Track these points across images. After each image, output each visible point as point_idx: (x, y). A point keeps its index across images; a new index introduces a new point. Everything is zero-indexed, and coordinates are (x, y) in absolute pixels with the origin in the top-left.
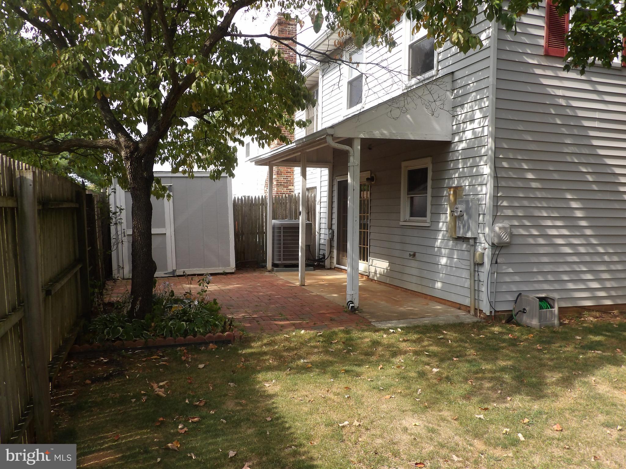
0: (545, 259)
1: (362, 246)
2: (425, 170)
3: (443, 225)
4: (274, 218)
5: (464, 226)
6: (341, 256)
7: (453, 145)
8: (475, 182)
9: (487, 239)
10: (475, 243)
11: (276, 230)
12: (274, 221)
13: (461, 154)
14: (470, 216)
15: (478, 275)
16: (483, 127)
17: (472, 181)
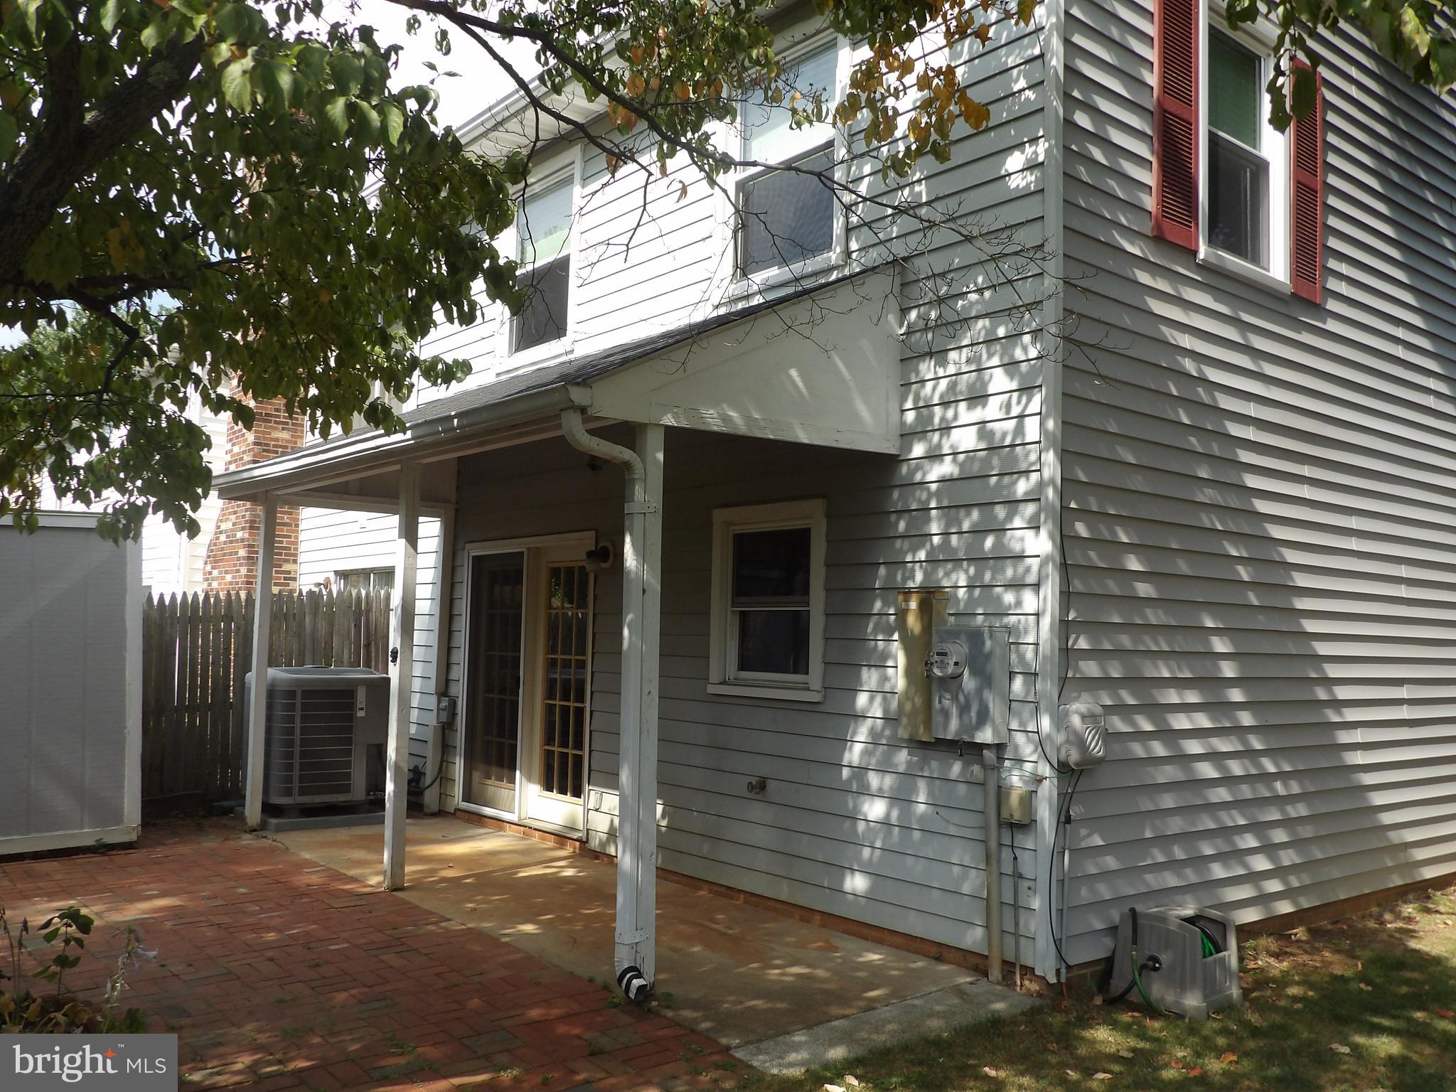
0: (1168, 801)
1: (557, 749)
2: (801, 539)
3: (871, 700)
4: (272, 663)
5: (964, 710)
6: (476, 776)
7: (904, 469)
8: (993, 578)
9: (1048, 750)
10: (1001, 759)
11: (280, 701)
12: (272, 672)
13: (938, 494)
14: (986, 680)
15: (1015, 858)
16: (1021, 417)
17: (979, 574)
